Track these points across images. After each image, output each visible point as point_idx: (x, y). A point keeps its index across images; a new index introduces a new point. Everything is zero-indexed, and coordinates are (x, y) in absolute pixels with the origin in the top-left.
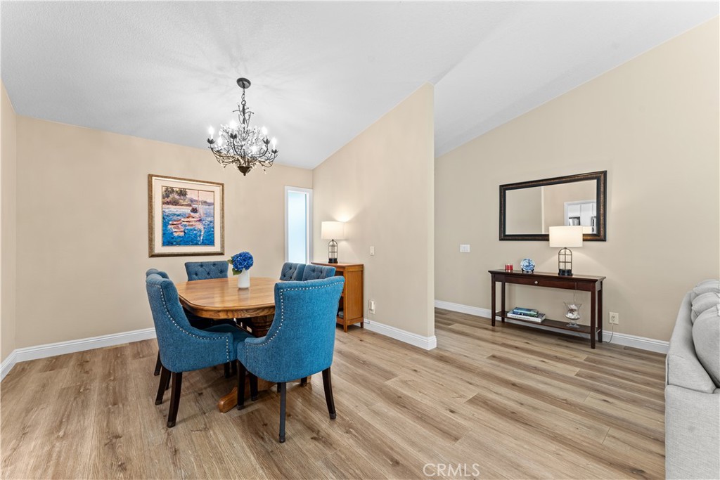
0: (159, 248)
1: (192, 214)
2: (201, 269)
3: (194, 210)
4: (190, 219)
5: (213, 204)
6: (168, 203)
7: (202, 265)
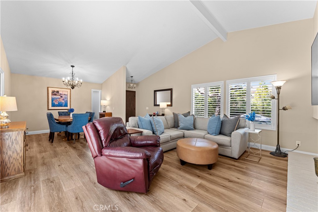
0: (50, 107)
1: (61, 98)
2: (63, 113)
3: (61, 97)
4: (60, 99)
5: (67, 95)
6: (53, 95)
7: (63, 112)
